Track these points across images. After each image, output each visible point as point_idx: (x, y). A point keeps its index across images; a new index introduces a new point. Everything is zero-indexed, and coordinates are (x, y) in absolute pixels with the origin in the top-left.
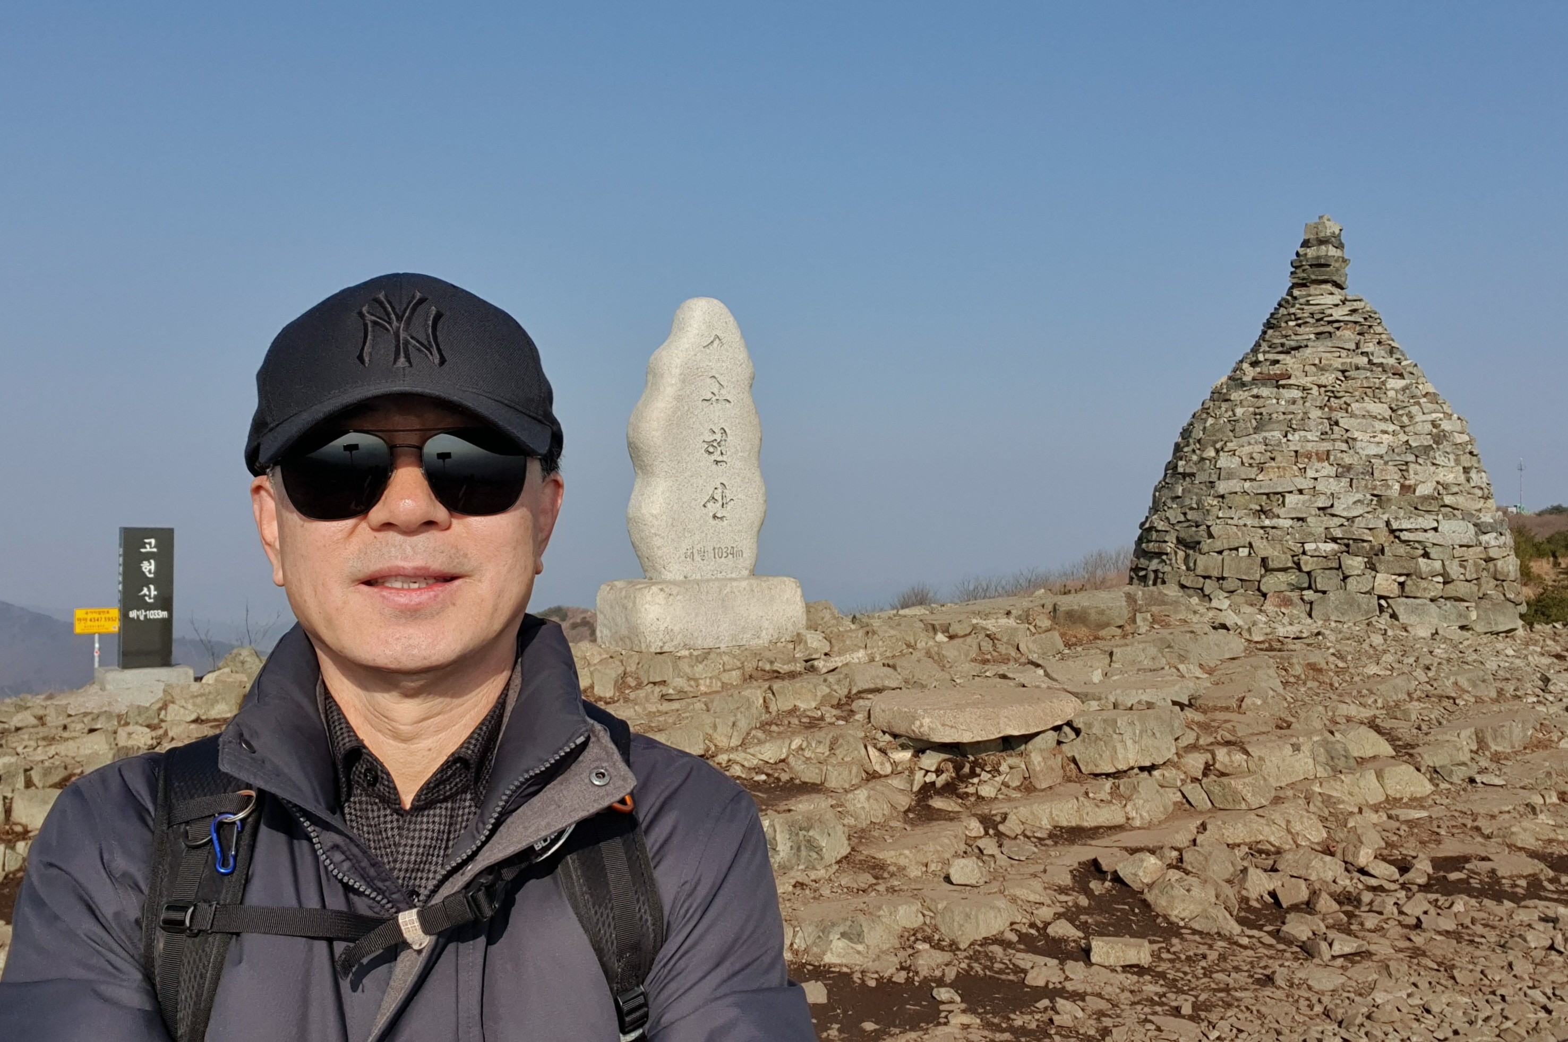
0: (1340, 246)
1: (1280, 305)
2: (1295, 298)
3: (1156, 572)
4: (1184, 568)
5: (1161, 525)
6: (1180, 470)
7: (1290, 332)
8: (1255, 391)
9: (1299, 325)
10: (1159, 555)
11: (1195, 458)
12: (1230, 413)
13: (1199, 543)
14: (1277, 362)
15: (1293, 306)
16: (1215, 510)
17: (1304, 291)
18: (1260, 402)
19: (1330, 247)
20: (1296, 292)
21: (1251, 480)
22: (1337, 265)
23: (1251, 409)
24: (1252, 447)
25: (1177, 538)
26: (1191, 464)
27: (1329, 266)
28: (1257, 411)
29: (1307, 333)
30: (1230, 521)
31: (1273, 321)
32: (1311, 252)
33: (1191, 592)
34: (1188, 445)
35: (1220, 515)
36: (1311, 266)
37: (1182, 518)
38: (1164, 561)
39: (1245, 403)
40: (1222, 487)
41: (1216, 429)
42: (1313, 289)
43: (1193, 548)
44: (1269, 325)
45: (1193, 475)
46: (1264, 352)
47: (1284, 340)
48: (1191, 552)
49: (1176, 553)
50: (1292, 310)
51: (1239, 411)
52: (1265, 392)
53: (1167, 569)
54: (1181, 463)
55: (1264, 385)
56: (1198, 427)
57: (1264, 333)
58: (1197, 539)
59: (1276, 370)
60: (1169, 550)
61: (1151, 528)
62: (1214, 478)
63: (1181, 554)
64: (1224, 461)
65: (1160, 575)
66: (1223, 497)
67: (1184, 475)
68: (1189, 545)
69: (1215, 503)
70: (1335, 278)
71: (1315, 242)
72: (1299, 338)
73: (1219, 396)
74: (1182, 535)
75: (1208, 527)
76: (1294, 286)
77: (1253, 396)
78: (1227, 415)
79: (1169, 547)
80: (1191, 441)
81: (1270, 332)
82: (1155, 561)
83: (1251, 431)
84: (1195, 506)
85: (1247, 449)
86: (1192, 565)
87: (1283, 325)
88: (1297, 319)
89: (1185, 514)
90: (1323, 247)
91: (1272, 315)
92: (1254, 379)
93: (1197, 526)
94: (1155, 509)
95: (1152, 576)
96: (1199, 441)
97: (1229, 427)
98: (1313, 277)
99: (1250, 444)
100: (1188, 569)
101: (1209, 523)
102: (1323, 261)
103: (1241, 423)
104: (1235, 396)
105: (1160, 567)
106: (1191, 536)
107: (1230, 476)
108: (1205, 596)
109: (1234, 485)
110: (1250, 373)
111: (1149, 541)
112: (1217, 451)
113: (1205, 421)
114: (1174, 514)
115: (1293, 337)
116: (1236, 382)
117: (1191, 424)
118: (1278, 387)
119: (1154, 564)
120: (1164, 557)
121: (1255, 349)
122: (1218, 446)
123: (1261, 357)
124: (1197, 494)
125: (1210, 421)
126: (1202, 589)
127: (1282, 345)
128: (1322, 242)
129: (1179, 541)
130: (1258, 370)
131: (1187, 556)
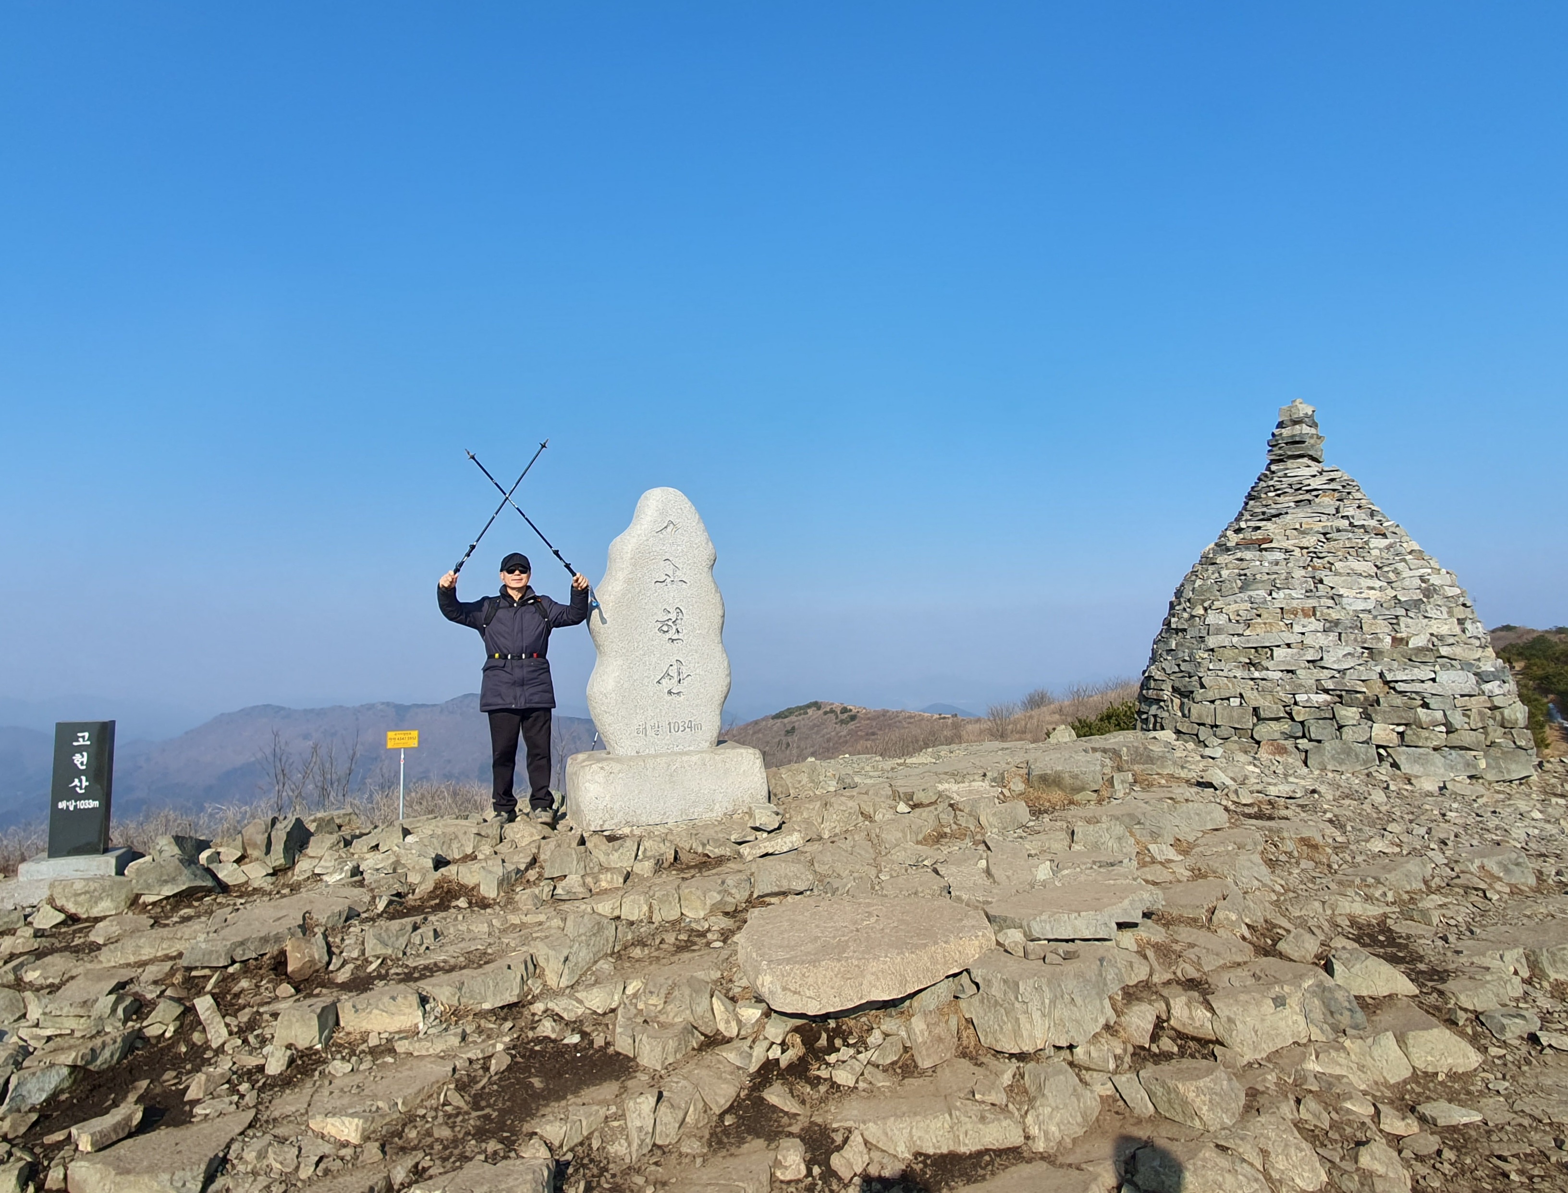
0: (1314, 425)
1: (1260, 479)
2: (1273, 472)
3: (1155, 716)
4: (1180, 714)
5: (1158, 675)
6: (1173, 626)
7: (1270, 502)
8: (1239, 555)
9: (1279, 495)
10: (1158, 701)
11: (1186, 615)
12: (1217, 575)
13: (1192, 692)
14: (1259, 528)
15: (1272, 479)
16: (1205, 663)
17: (1281, 466)
18: (1244, 564)
19: (1304, 426)
20: (1274, 468)
21: (1238, 635)
22: (1312, 441)
23: (1237, 571)
24: (1238, 605)
25: (1173, 687)
26: (1182, 620)
27: (1304, 442)
28: (1242, 572)
29: (1287, 501)
30: (1220, 673)
31: (1253, 493)
32: (1286, 432)
33: (1187, 737)
34: (1179, 604)
35: (1211, 667)
36: (1286, 444)
37: (1177, 670)
38: (1161, 707)
39: (1230, 566)
40: (1212, 641)
41: (1202, 591)
42: (1290, 463)
43: (1187, 697)
44: (1250, 497)
45: (1185, 630)
46: (1246, 521)
47: (1264, 509)
48: (1186, 700)
49: (1172, 701)
50: (1271, 483)
51: (1225, 573)
52: (1248, 555)
53: (1165, 714)
54: (1173, 620)
55: (1248, 549)
56: (1188, 589)
57: (1246, 504)
58: (1190, 689)
59: (1258, 535)
60: (1166, 697)
61: (1150, 677)
62: (1204, 633)
63: (1177, 701)
64: (1212, 618)
65: (1159, 720)
66: (1212, 650)
67: (1177, 631)
68: (1185, 694)
69: (1206, 655)
70: (1310, 453)
71: (1289, 423)
72: (1279, 506)
73: (1207, 561)
74: (1177, 684)
75: (1200, 678)
76: (1273, 462)
77: (1238, 559)
78: (1213, 577)
79: (1167, 694)
80: (1182, 600)
81: (1251, 503)
82: (1154, 707)
83: (1237, 591)
84: (1187, 658)
85: (1234, 607)
86: (1186, 712)
87: (1263, 496)
88: (1276, 490)
89: (1179, 665)
90: (1297, 427)
91: (1253, 488)
92: (1237, 544)
93: (1190, 677)
94: (1153, 660)
95: (1152, 720)
96: (1189, 600)
97: (1216, 587)
98: (1290, 453)
99: (1236, 602)
100: (1184, 716)
101: (1200, 675)
102: (1297, 439)
103: (1227, 584)
104: (1221, 559)
105: (1159, 712)
106: (1185, 686)
107: (1219, 631)
108: (1200, 741)
109: (1223, 639)
110: (1233, 539)
111: (1148, 689)
112: (1206, 609)
113: (1194, 582)
114: (1169, 664)
115: (1273, 506)
116: (1222, 547)
117: (1182, 585)
118: (1261, 550)
119: (1154, 710)
120: (1162, 704)
121: (1238, 520)
122: (1206, 604)
123: (1243, 525)
124: (1188, 648)
125: (1199, 582)
126: (1197, 735)
127: (1264, 513)
128: (1296, 422)
129: (1175, 690)
130: (1241, 536)
131: (1182, 704)
